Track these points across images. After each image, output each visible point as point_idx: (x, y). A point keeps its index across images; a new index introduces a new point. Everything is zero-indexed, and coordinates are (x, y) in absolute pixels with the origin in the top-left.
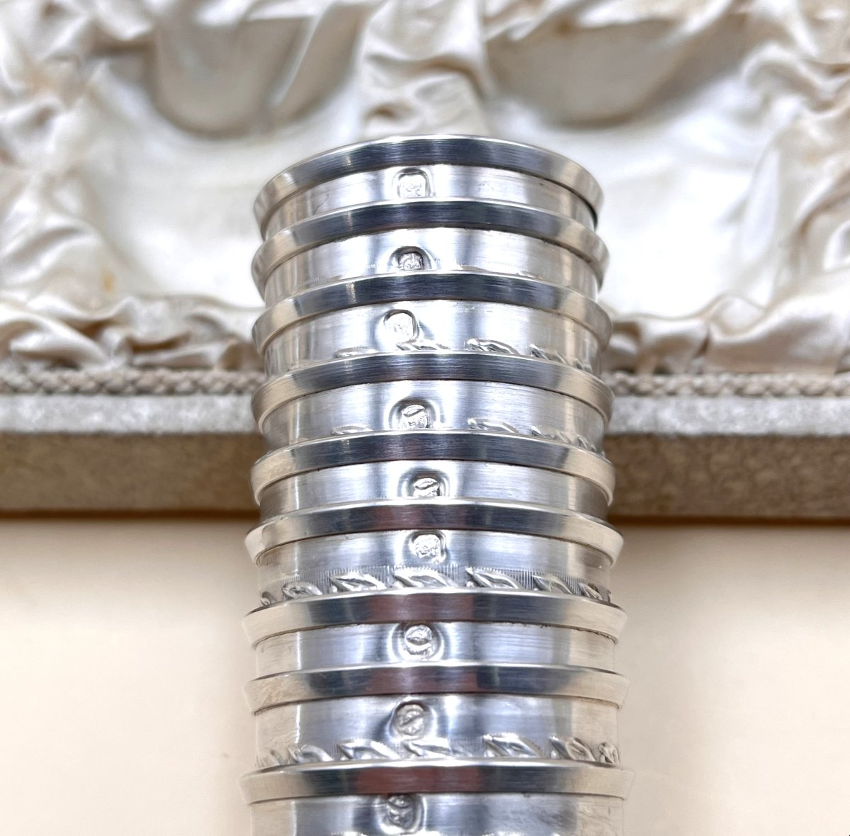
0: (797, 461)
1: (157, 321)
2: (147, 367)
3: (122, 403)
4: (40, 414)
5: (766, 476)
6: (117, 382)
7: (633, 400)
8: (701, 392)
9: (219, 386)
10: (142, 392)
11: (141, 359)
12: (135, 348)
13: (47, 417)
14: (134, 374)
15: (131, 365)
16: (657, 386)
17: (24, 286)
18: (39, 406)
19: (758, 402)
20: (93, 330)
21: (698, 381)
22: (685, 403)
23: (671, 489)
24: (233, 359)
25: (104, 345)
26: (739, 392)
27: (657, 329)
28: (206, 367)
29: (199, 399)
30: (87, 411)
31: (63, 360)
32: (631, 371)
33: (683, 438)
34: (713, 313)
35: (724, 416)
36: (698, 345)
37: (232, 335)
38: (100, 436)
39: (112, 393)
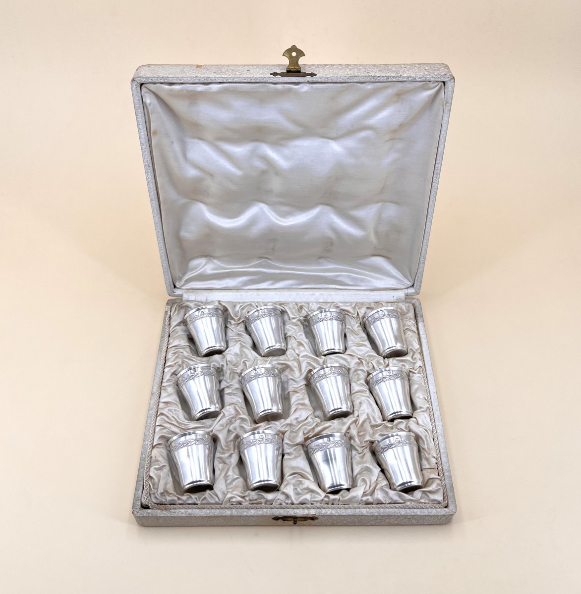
0: (353, 518)
3: (249, 510)
5: (349, 520)
6: (248, 507)
8: (339, 508)
9: (264, 507)
10: (252, 509)
12: (250, 500)
13: (237, 513)
14: (251, 505)
15: (249, 504)
19: (347, 509)
20: (243, 497)
22: (336, 510)
25: (245, 499)
26: (344, 508)
28: (261, 503)
29: (261, 510)
30: (244, 512)
31: (239, 503)
32: (328, 504)
33: (335, 516)
35: (342, 512)
36: (338, 499)
38: (246, 516)
39: (247, 509)
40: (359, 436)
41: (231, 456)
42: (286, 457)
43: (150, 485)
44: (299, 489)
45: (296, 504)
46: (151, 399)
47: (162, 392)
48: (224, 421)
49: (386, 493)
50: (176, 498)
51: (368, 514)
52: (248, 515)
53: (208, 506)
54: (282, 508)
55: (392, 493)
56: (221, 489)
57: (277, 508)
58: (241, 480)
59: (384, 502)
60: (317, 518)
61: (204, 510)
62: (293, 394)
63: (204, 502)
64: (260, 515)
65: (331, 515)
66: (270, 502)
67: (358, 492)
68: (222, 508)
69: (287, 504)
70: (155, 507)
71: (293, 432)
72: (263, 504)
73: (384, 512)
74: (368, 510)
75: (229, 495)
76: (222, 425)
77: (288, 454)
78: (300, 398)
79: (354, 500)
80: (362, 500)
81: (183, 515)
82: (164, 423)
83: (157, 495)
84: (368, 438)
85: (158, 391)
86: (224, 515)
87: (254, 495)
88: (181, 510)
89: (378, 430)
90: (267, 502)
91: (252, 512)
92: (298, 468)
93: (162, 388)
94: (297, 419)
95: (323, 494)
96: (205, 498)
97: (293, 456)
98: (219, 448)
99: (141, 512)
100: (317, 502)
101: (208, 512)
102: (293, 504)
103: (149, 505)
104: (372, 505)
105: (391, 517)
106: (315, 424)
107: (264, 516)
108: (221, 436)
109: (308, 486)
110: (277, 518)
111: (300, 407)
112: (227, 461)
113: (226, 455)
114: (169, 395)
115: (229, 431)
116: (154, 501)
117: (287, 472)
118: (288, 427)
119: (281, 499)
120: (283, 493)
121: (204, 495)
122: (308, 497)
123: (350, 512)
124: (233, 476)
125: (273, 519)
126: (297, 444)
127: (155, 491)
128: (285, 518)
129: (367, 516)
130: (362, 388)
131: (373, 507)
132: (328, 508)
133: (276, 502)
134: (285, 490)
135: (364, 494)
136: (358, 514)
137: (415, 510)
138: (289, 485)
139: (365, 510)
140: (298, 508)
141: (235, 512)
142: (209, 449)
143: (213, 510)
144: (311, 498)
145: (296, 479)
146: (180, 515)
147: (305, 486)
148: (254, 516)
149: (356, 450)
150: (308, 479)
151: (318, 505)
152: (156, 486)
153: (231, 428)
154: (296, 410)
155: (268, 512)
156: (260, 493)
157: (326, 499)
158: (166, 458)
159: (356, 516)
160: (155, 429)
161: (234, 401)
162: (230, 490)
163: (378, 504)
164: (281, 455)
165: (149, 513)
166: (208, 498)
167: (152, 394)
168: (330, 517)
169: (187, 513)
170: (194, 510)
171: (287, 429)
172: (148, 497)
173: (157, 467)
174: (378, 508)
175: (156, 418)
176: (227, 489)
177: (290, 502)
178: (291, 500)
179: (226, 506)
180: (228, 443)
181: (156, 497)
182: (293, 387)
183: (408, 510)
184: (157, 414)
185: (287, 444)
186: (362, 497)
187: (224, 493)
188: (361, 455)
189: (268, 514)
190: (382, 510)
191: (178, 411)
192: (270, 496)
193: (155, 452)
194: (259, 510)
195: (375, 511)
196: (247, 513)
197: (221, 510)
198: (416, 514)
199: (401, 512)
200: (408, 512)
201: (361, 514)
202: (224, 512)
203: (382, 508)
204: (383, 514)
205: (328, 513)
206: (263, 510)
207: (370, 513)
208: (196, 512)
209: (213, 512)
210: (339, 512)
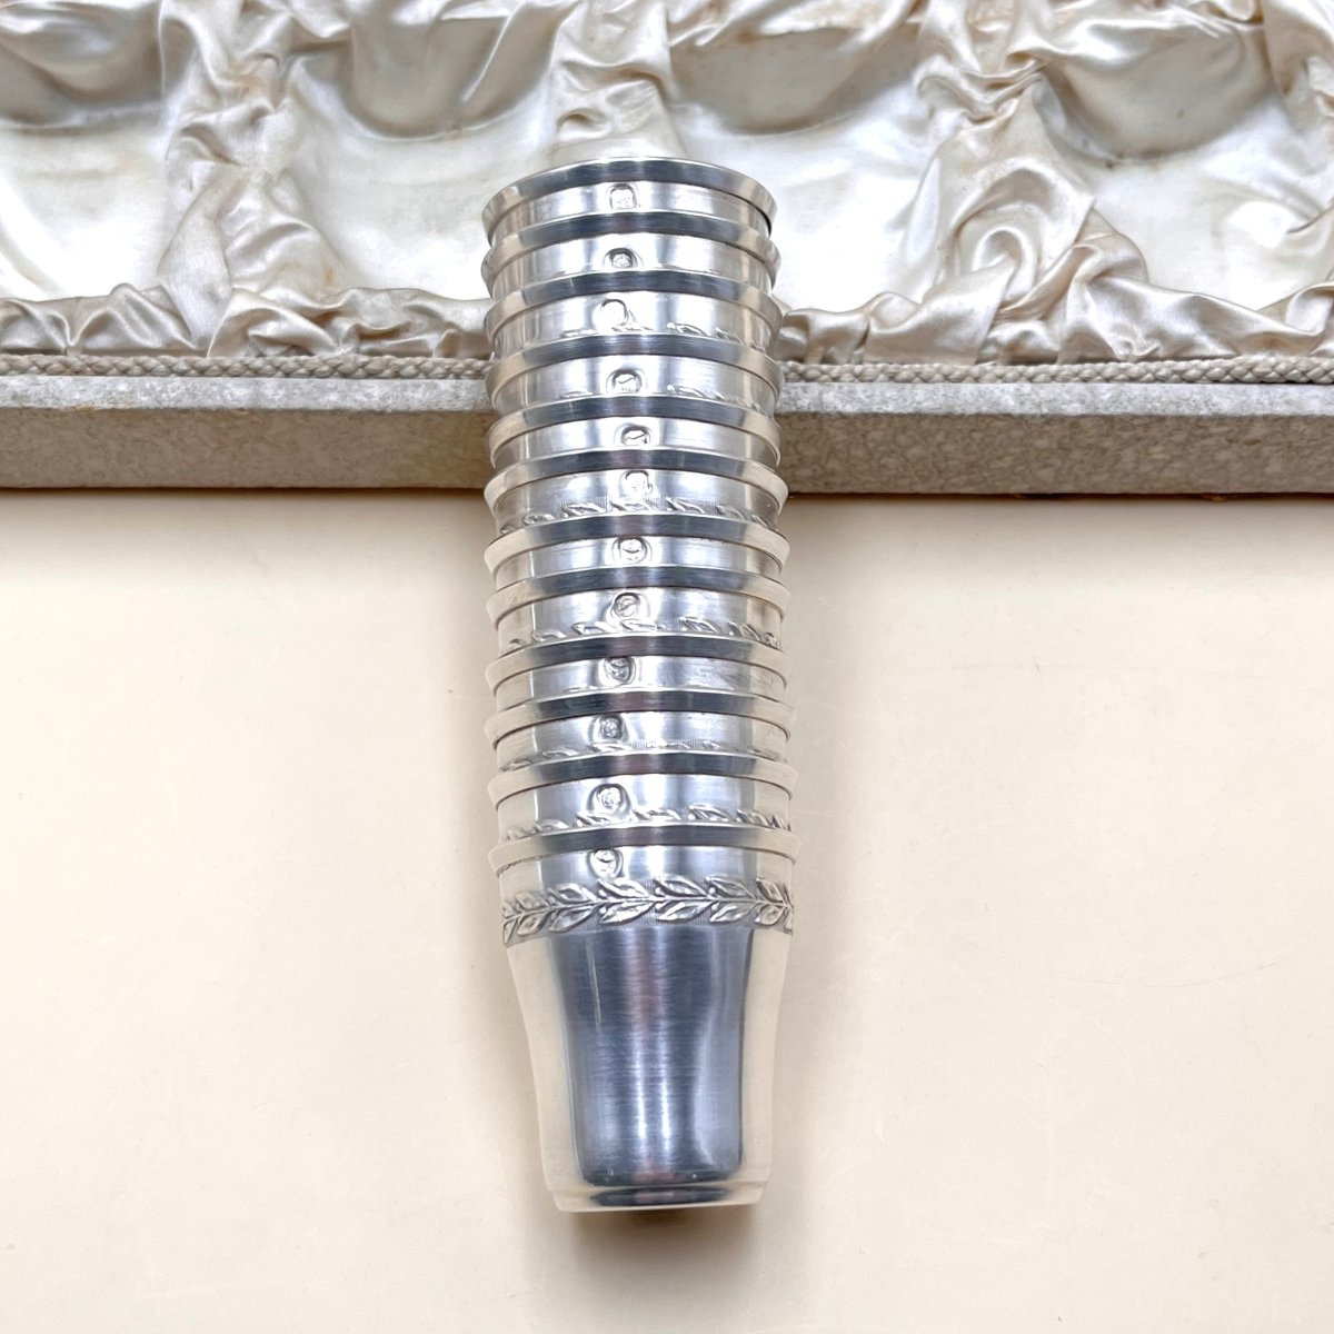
0: (940, 438)
1: (379, 312)
2: (372, 353)
3: (355, 384)
4: (282, 392)
5: (915, 451)
6: (349, 366)
7: (803, 384)
8: (859, 377)
9: (439, 370)
10: (371, 375)
11: (366, 347)
12: (363, 335)
13: (287, 396)
14: (363, 359)
15: (359, 351)
16: (823, 373)
17: (252, 278)
18: (280, 387)
19: (908, 386)
20: (323, 318)
21: (858, 369)
23: (833, 464)
24: (450, 348)
25: (334, 332)
26: (892, 378)
27: (823, 323)
28: (428, 355)
29: (423, 382)
30: (325, 391)
31: (298, 345)
32: (801, 360)
33: (842, 416)
34: (873, 309)
35: (878, 399)
36: (859, 336)
37: (450, 325)
38: (337, 412)
39: (345, 375)
40: (977, 37)
41: (255, 119)
49: (1133, 306)
51: (1028, 409)
52: (350, 404)
53: (127, 362)
55: (1163, 304)
56: (200, 274)
58: (309, 238)
59: (1119, 352)
61: (97, 379)
63: (99, 340)
64: (415, 406)
65: (815, 414)
67: (972, 297)
68: (202, 372)
71: (604, 17)
72: (435, 358)
73: (1115, 400)
74: (1027, 387)
75: (240, 305)
77: (581, 118)
79: (946, 342)
80: (994, 342)
86: (209, 403)
87: (383, 309)
91: (373, 394)
96: (105, 324)
97: (607, 128)
101: (123, 388)
104: (1054, 368)
105: (1154, 431)
107: (443, 414)
112: (239, 148)
113: (231, 114)
123: (923, 399)
124: (266, 215)
126: (635, 72)
129: (1022, 417)
131: (1053, 378)
132: (802, 377)
135: (1006, 312)
136: (972, 410)
139: (1011, 387)
141: (273, 393)
143: (149, 382)
148: (382, 413)
155: (463, 394)
156: (420, 303)
157: (790, 334)
159: (961, 417)
163: (1082, 360)
166: (120, 317)
168: (812, 422)
170: (43, 378)
174: (1085, 380)
179: (227, 362)
180: (242, 67)
183: (1255, 391)
186: (992, 327)
187: (211, 296)
188: (989, 126)
190: (1105, 392)
194: (409, 382)
195: (1068, 392)
196: (344, 397)
197: (198, 381)
198: (1298, 412)
199: (1215, 399)
200: (1254, 398)
201: (984, 409)
202: (215, 389)
203: (1108, 380)
204: (1112, 411)
205: (799, 403)
206: (435, 386)
207: (1039, 406)
208: (51, 385)
209: (153, 388)
210: (862, 396)
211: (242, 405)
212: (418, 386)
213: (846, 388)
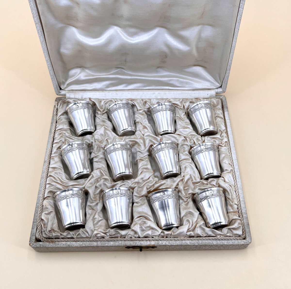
7: (164, 241)
10: (111, 241)
12: (110, 235)
13: (101, 244)
15: (110, 238)
16: (166, 239)
19: (177, 241)
20: (105, 233)
21: (170, 239)
22: (169, 241)
25: (106, 235)
26: (175, 240)
27: (166, 233)
30: (106, 244)
31: (103, 237)
32: (163, 237)
33: (168, 245)
34: (172, 231)
35: (173, 243)
36: (170, 234)
37: (121, 234)
38: (107, 246)
39: (108, 241)
40: (184, 190)
41: (97, 204)
42: (135, 204)
43: (41, 225)
44: (144, 228)
45: (142, 238)
46: (44, 165)
47: (51, 160)
48: (92, 180)
49: (203, 230)
50: (59, 234)
51: (191, 244)
52: (109, 245)
53: (81, 240)
54: (132, 241)
55: (207, 229)
56: (90, 227)
57: (129, 241)
58: (104, 221)
59: (202, 236)
60: (156, 247)
61: (78, 242)
62: (139, 161)
63: (79, 236)
64: (116, 245)
65: (165, 245)
66: (124, 237)
67: (184, 229)
69: (135, 237)
70: (45, 241)
71: (140, 187)
72: (119, 238)
73: (202, 243)
74: (191, 241)
75: (95, 232)
76: (91, 183)
77: (136, 203)
78: (144, 164)
79: (181, 235)
80: (186, 235)
81: (64, 246)
82: (52, 182)
83: (46, 232)
84: (190, 191)
85: (48, 160)
86: (92, 245)
87: (112, 231)
88: (63, 243)
89: (197, 185)
90: (121, 236)
91: (112, 243)
92: (143, 212)
93: (51, 158)
94: (142, 178)
95: (160, 231)
96: (79, 234)
97: (140, 204)
98: (89, 199)
99: (35, 244)
100: (156, 236)
101: (81, 244)
102: (140, 237)
103: (41, 239)
104: (194, 238)
105: (207, 246)
106: (155, 182)
107: (120, 246)
108: (91, 191)
109: (150, 225)
110: (128, 247)
111: (145, 170)
112: (95, 208)
113: (94, 204)
114: (56, 163)
115: (96, 187)
116: (44, 236)
117: (136, 215)
118: (137, 184)
119: (132, 234)
120: (133, 230)
121: (78, 231)
122: (150, 232)
123: (178, 243)
124: (99, 218)
125: (126, 247)
126: (142, 196)
127: (45, 229)
128: (134, 247)
129: (190, 246)
130: (186, 157)
131: (194, 240)
132: (163, 240)
133: (128, 236)
134: (133, 228)
135: (188, 230)
136: (184, 245)
137: (223, 241)
138: (137, 225)
139: (189, 241)
140: (143, 241)
141: (99, 244)
142: (82, 200)
143: (85, 243)
144: (152, 234)
145: (142, 220)
146: (62, 246)
147: (148, 225)
148: (113, 246)
149: (183, 200)
150: (150, 220)
151: (157, 238)
152: (46, 226)
153: (98, 185)
154: (141, 173)
155: (122, 243)
156: (117, 230)
157: (162, 234)
158: (53, 206)
160: (46, 186)
161: (100, 166)
162: (97, 228)
163: (197, 237)
164: (132, 203)
165: (41, 245)
166: (81, 234)
167: (45, 162)
168: (165, 246)
169: (67, 245)
170: (71, 242)
171: (135, 186)
172: (40, 234)
173: (46, 212)
174: (198, 240)
175: (47, 178)
176: (94, 228)
177: (137, 236)
178: (138, 235)
179: (94, 239)
180: (95, 195)
181: (45, 234)
182: (140, 157)
183: (218, 241)
184: (47, 176)
185: (135, 196)
186: (187, 232)
187: (92, 230)
188: (186, 203)
189: (122, 245)
190: (200, 241)
191: (62, 174)
192: (123, 232)
193: (45, 202)
194: (116, 242)
195: (196, 242)
196: (108, 244)
197: (90, 242)
198: (224, 244)
199: (214, 243)
200: (218, 242)
201: (186, 244)
202: (92, 243)
203: (201, 240)
204: (201, 244)
205: (163, 244)
206: (119, 242)
207: (192, 244)
208: (73, 243)
209: (85, 244)
210: (171, 243)
211: (96, 246)
212: (117, 242)
213: (169, 242)
